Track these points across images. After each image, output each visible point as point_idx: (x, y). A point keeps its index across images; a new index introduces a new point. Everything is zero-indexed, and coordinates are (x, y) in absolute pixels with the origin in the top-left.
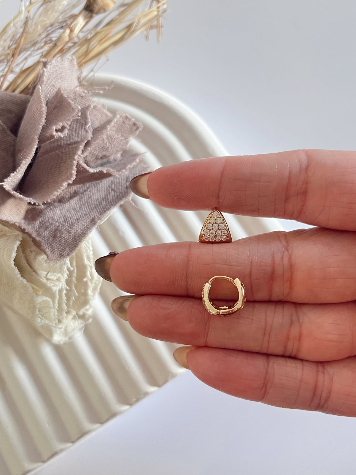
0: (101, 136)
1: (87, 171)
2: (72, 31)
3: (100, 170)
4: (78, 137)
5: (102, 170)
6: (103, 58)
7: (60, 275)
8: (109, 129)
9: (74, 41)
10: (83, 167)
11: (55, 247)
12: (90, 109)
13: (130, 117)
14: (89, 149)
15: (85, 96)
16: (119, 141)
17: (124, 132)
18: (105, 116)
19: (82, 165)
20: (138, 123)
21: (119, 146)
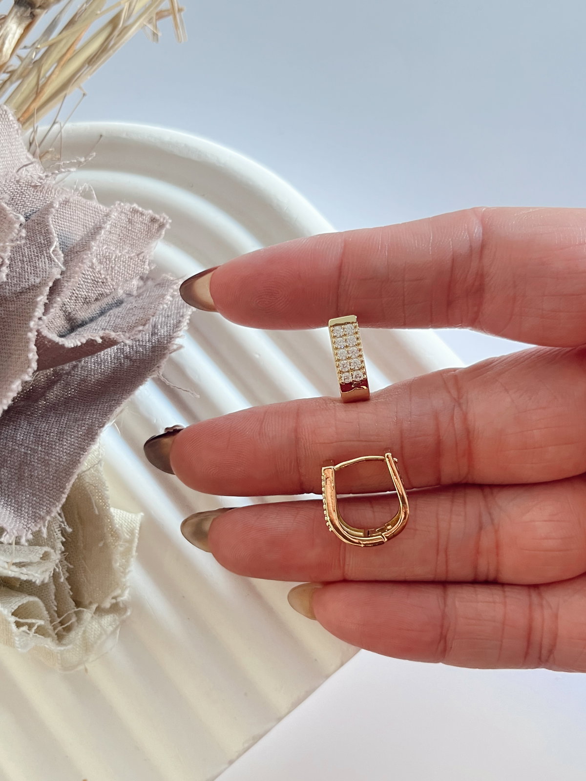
0: (80, 267)
1: (63, 346)
3: (88, 337)
4: (36, 275)
5: (92, 338)
6: (73, 93)
7: (46, 549)
8: (95, 248)
9: (10, 69)
10: (50, 341)
11: (22, 500)
12: (53, 210)
13: (140, 209)
14: (59, 299)
15: (40, 184)
16: (126, 260)
17: (135, 238)
18: (91, 212)
19: (48, 337)
20: (160, 217)
21: (127, 272)
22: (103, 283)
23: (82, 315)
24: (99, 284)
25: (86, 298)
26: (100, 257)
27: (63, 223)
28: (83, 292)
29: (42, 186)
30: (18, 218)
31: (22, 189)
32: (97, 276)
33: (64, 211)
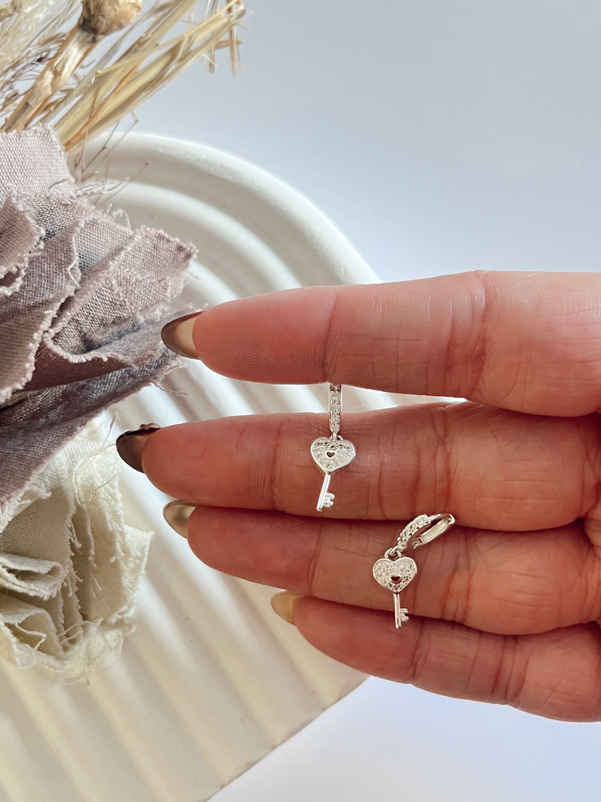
0: (94, 285)
1: (67, 361)
2: (57, 74)
3: (93, 356)
4: (52, 291)
5: (99, 357)
8: (112, 267)
10: (55, 354)
12: (78, 230)
13: (167, 235)
14: (68, 314)
15: (70, 203)
16: (147, 286)
17: (160, 265)
18: (120, 236)
19: (53, 349)
20: (187, 246)
21: (147, 297)
22: (121, 305)
23: (97, 337)
24: (116, 306)
25: (103, 320)
26: (121, 279)
27: (89, 244)
28: (100, 313)
29: (73, 206)
30: (39, 230)
31: (52, 206)
32: (115, 298)
33: (92, 232)
